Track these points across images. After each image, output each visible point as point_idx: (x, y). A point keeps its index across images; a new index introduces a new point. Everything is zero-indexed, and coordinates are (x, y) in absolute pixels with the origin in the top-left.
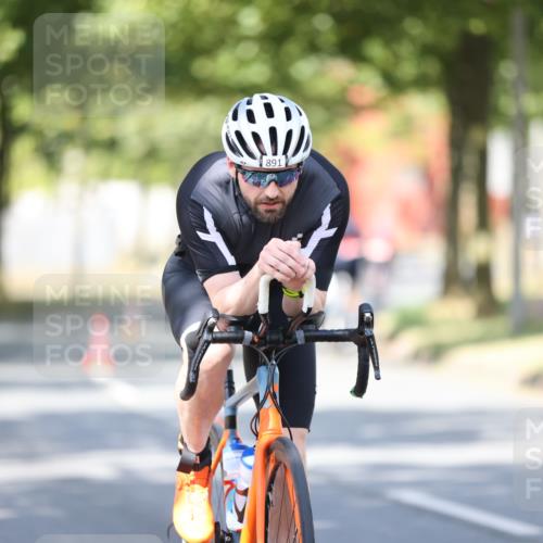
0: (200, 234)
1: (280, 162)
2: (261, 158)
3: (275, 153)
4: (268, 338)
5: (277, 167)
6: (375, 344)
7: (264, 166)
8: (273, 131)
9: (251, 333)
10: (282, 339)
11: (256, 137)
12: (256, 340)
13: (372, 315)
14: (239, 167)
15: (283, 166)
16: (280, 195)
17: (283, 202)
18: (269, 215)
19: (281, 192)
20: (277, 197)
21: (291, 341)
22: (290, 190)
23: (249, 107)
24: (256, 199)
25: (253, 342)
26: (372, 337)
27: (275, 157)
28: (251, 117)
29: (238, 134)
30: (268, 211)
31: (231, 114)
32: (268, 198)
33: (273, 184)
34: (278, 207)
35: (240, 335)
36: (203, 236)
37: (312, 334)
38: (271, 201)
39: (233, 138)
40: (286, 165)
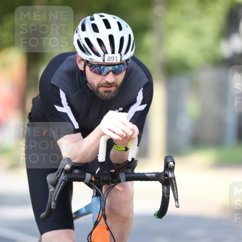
0: (57, 107)
1: (116, 58)
2: (104, 56)
3: (113, 52)
4: (101, 178)
5: (114, 61)
6: (175, 183)
7: (106, 61)
8: (111, 37)
9: (89, 175)
10: (110, 179)
11: (100, 41)
12: (93, 179)
13: (174, 163)
14: (87, 62)
15: (119, 61)
16: (115, 81)
17: (116, 86)
18: (107, 94)
19: (116, 79)
20: (113, 83)
21: (116, 180)
22: (121, 78)
23: (93, 22)
24: (99, 83)
25: (91, 181)
26: (174, 178)
27: (113, 55)
28: (95, 28)
29: (87, 40)
30: (106, 92)
31: (80, 27)
32: (107, 83)
33: (111, 73)
34: (113, 89)
35: (83, 176)
36: (59, 108)
37: (130, 175)
38: (109, 85)
39: (83, 42)
40: (121, 60)
